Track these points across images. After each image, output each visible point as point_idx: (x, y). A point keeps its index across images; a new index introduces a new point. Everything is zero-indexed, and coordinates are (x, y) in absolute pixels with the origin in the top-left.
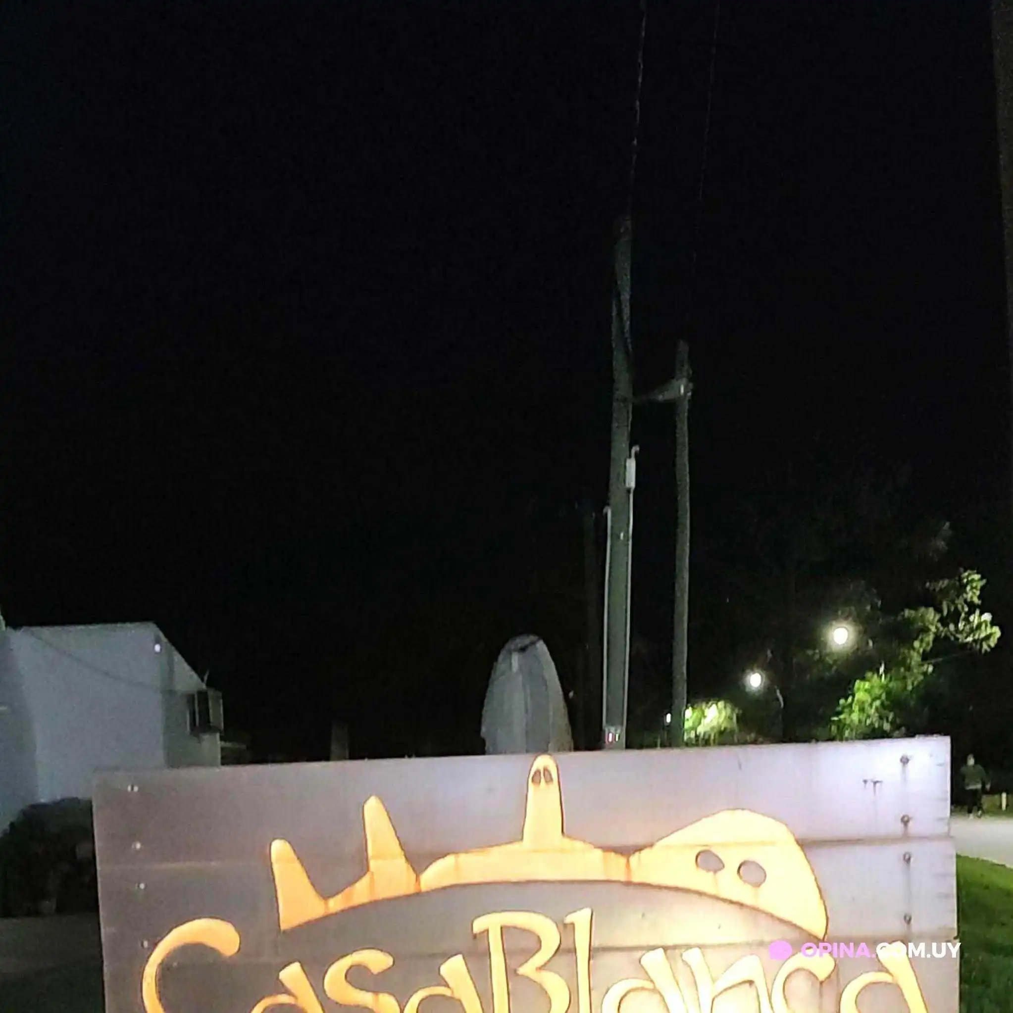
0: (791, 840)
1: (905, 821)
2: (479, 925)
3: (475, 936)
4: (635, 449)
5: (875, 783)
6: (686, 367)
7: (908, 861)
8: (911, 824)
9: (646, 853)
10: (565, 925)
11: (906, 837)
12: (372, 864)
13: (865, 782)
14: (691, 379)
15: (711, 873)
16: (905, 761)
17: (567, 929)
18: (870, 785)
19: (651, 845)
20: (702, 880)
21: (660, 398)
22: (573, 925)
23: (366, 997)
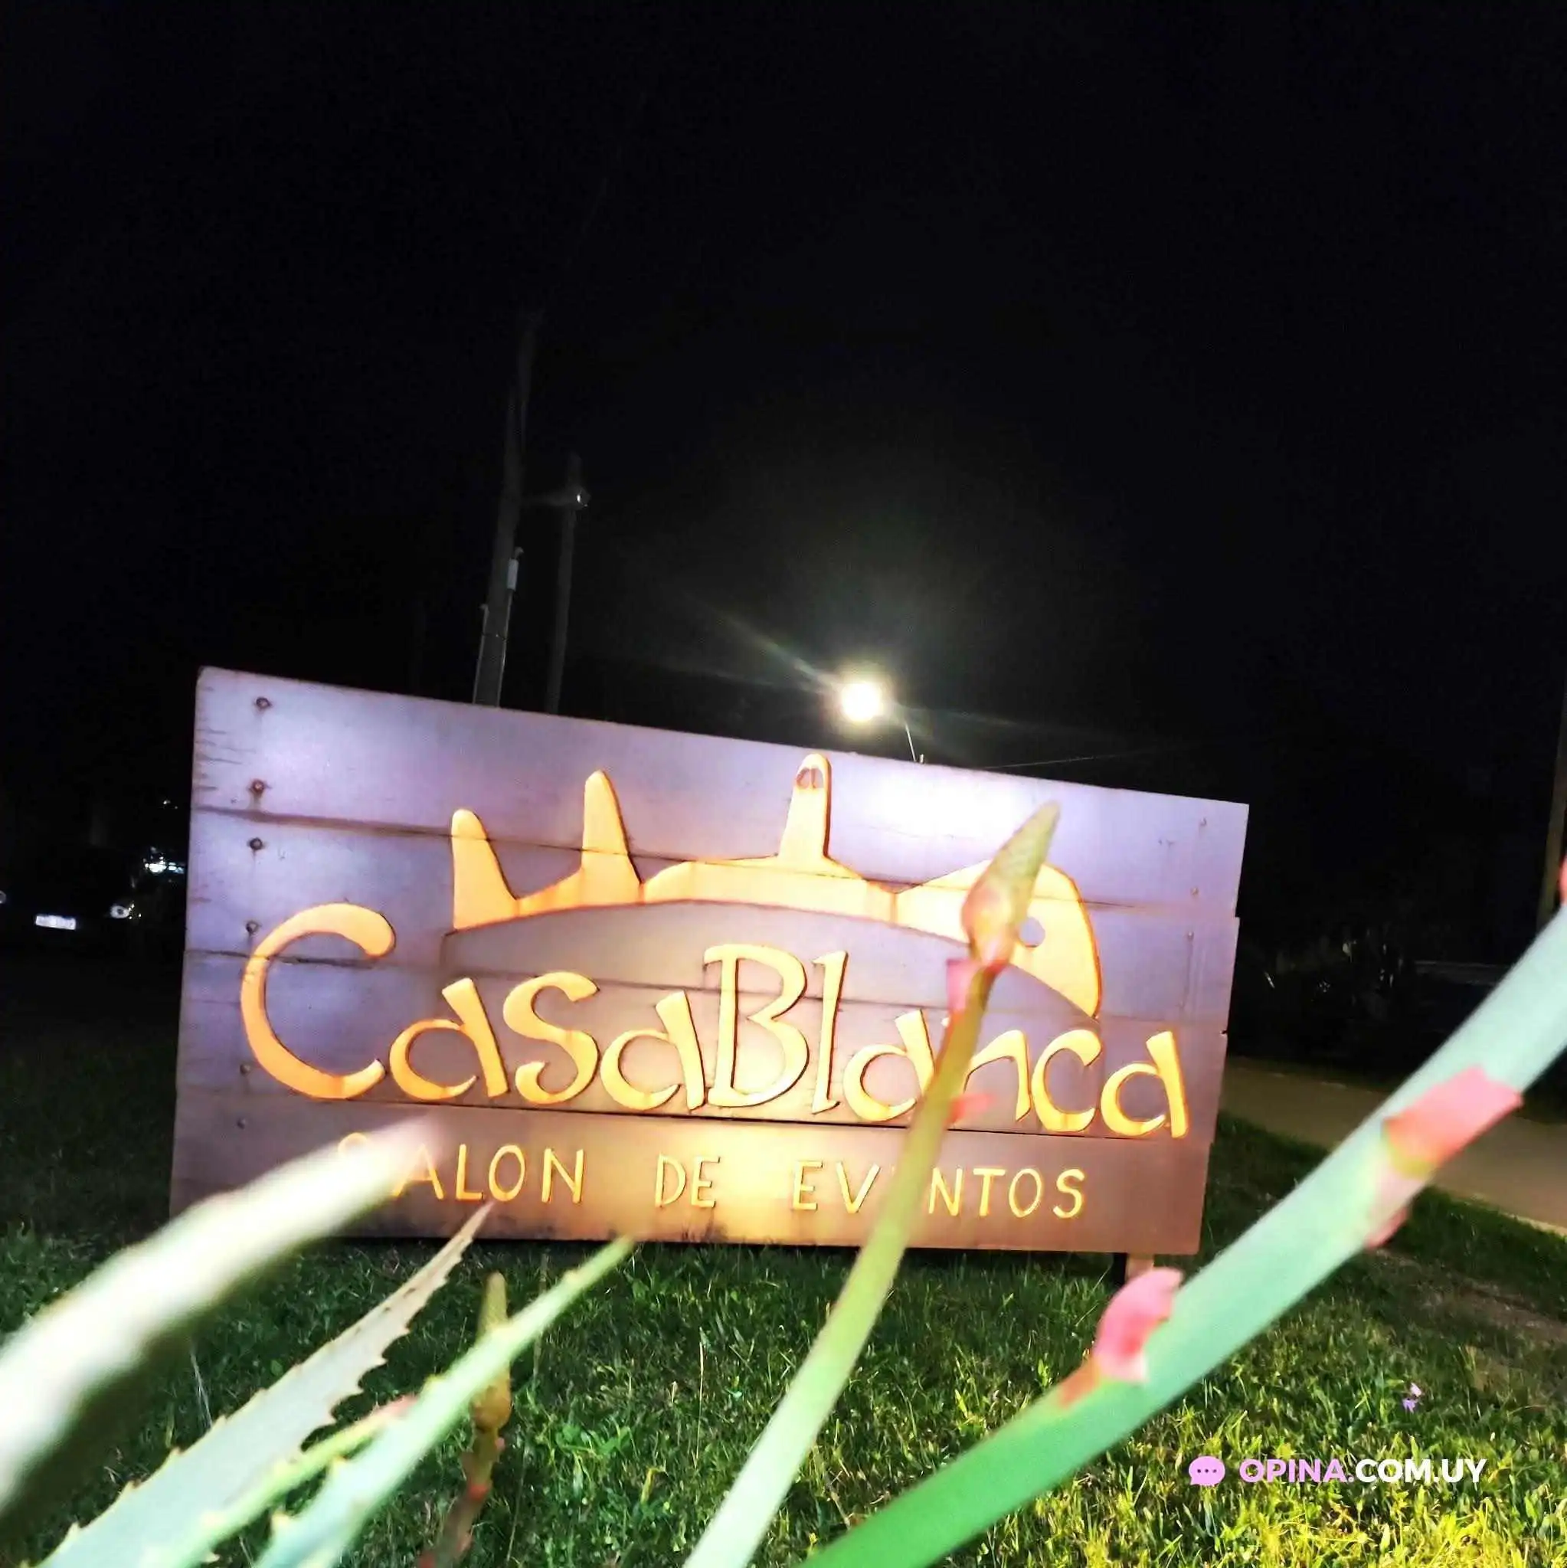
0: (1075, 897)
1: (1194, 892)
2: (711, 955)
3: (705, 968)
4: (519, 551)
5: (1170, 844)
7: (1191, 938)
9: (915, 892)
10: (815, 966)
17: (815, 971)
18: (1164, 846)
19: (922, 883)
22: (823, 967)
23: (554, 1033)
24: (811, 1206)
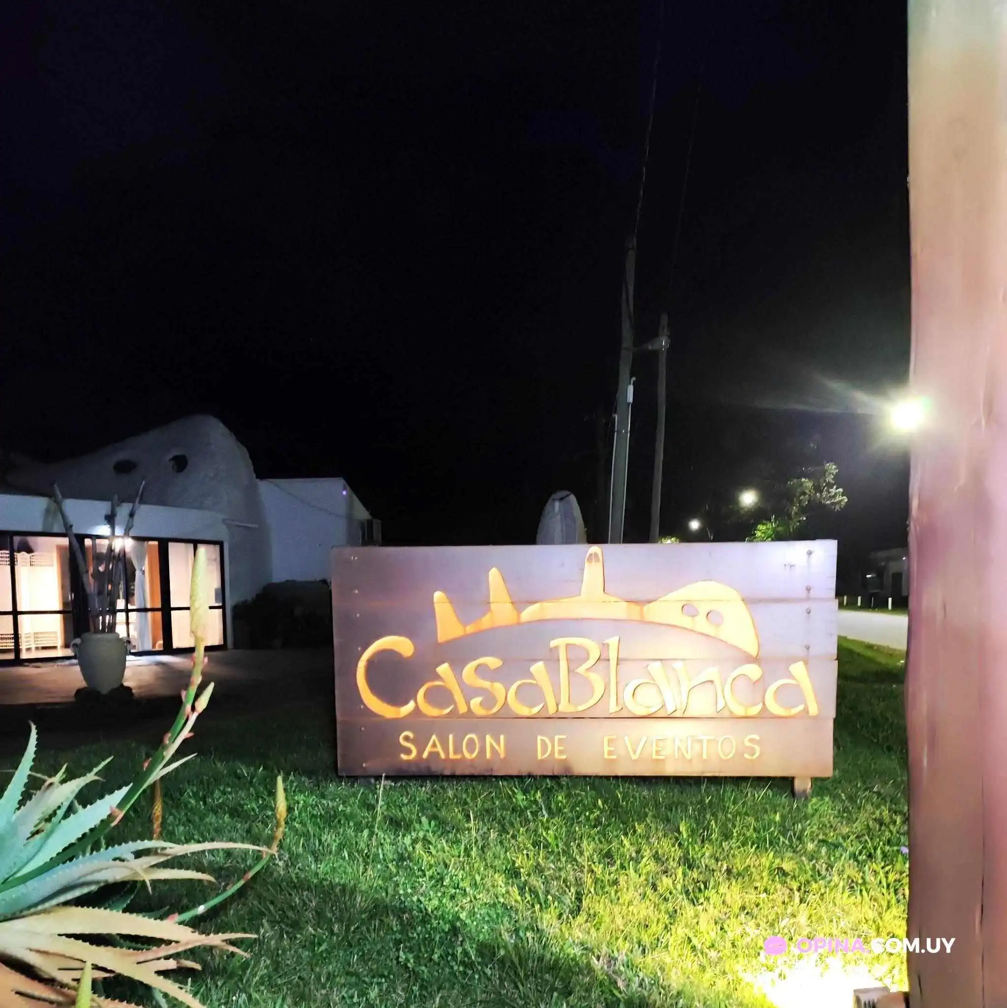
0: (739, 598)
1: (808, 589)
2: (553, 643)
3: (551, 649)
4: (634, 379)
5: (791, 566)
6: (666, 330)
7: (809, 613)
8: (811, 591)
9: (651, 605)
10: (604, 644)
11: (808, 599)
12: (493, 606)
13: (785, 565)
14: (669, 337)
15: (691, 618)
16: (810, 553)
17: (605, 647)
18: (788, 567)
19: (655, 600)
20: (685, 621)
21: (650, 347)
22: (608, 645)
23: (486, 684)
24: (614, 757)
